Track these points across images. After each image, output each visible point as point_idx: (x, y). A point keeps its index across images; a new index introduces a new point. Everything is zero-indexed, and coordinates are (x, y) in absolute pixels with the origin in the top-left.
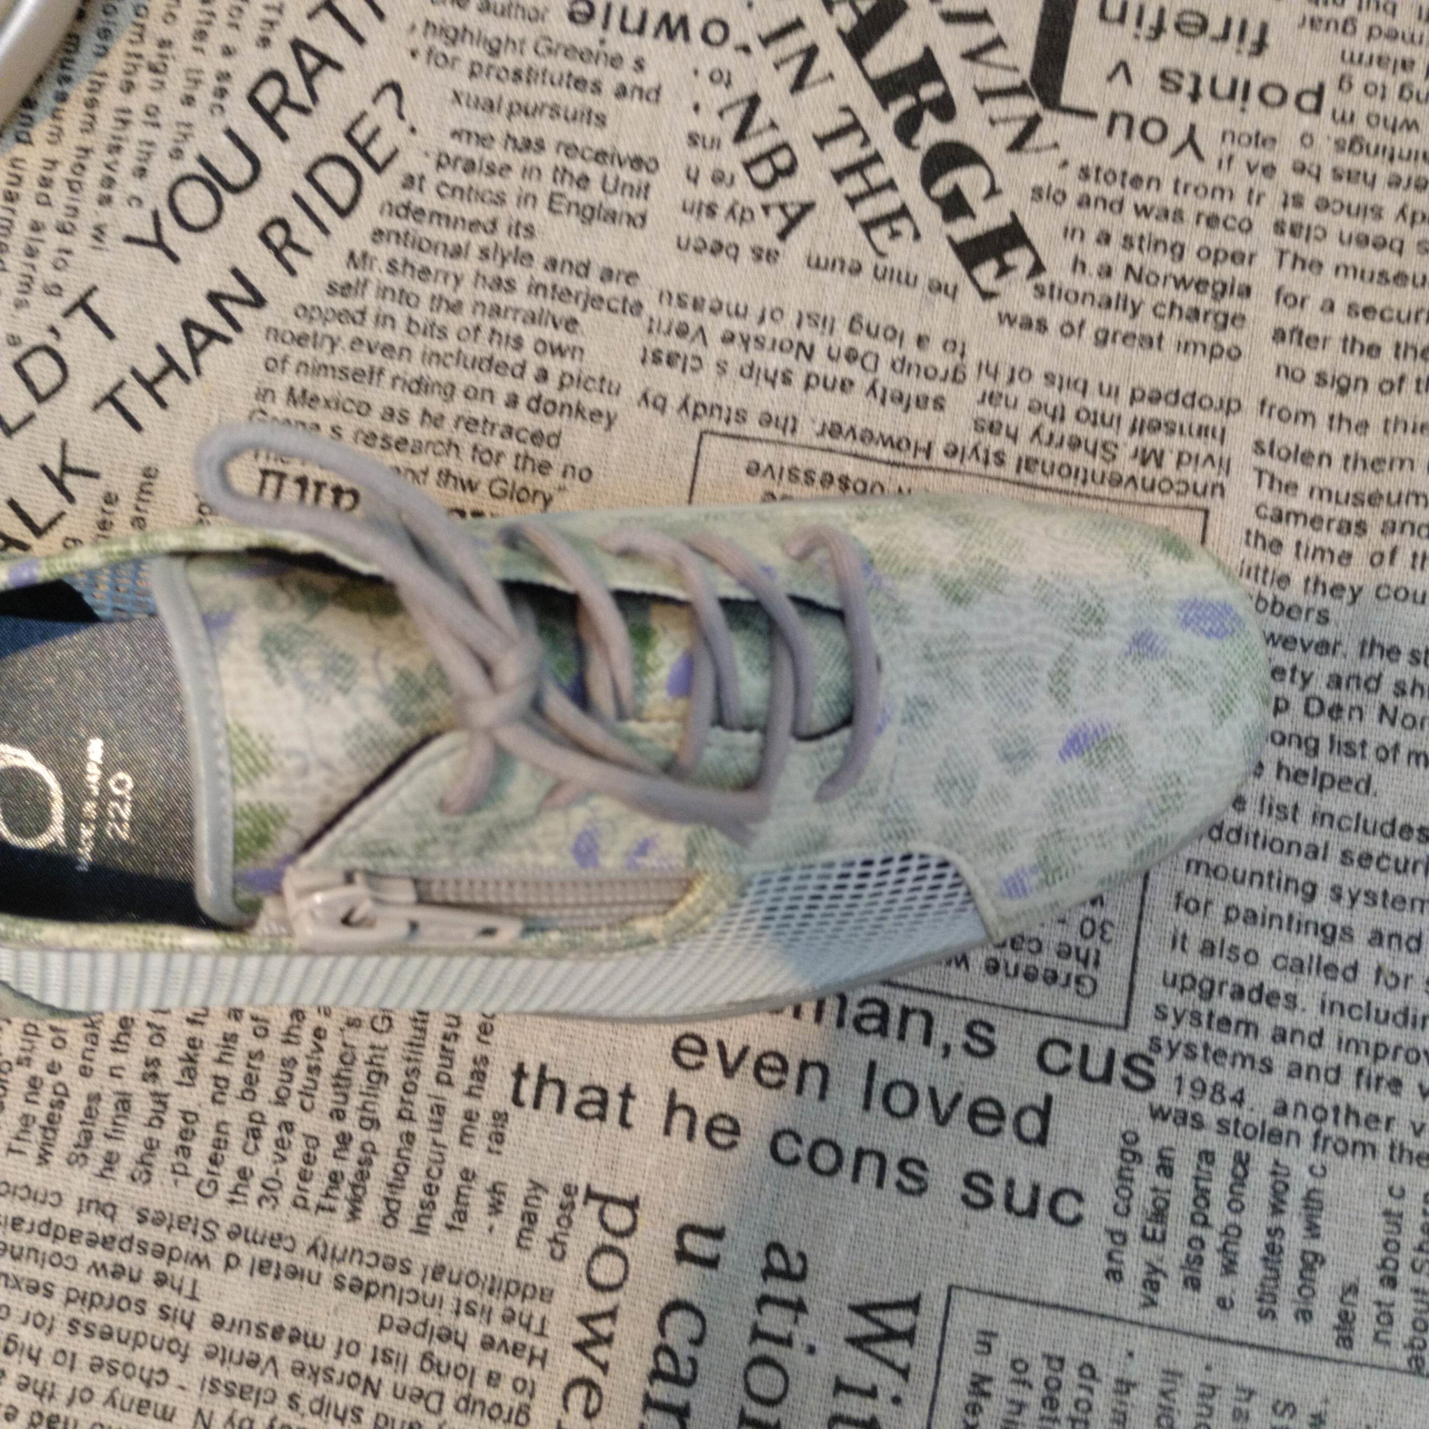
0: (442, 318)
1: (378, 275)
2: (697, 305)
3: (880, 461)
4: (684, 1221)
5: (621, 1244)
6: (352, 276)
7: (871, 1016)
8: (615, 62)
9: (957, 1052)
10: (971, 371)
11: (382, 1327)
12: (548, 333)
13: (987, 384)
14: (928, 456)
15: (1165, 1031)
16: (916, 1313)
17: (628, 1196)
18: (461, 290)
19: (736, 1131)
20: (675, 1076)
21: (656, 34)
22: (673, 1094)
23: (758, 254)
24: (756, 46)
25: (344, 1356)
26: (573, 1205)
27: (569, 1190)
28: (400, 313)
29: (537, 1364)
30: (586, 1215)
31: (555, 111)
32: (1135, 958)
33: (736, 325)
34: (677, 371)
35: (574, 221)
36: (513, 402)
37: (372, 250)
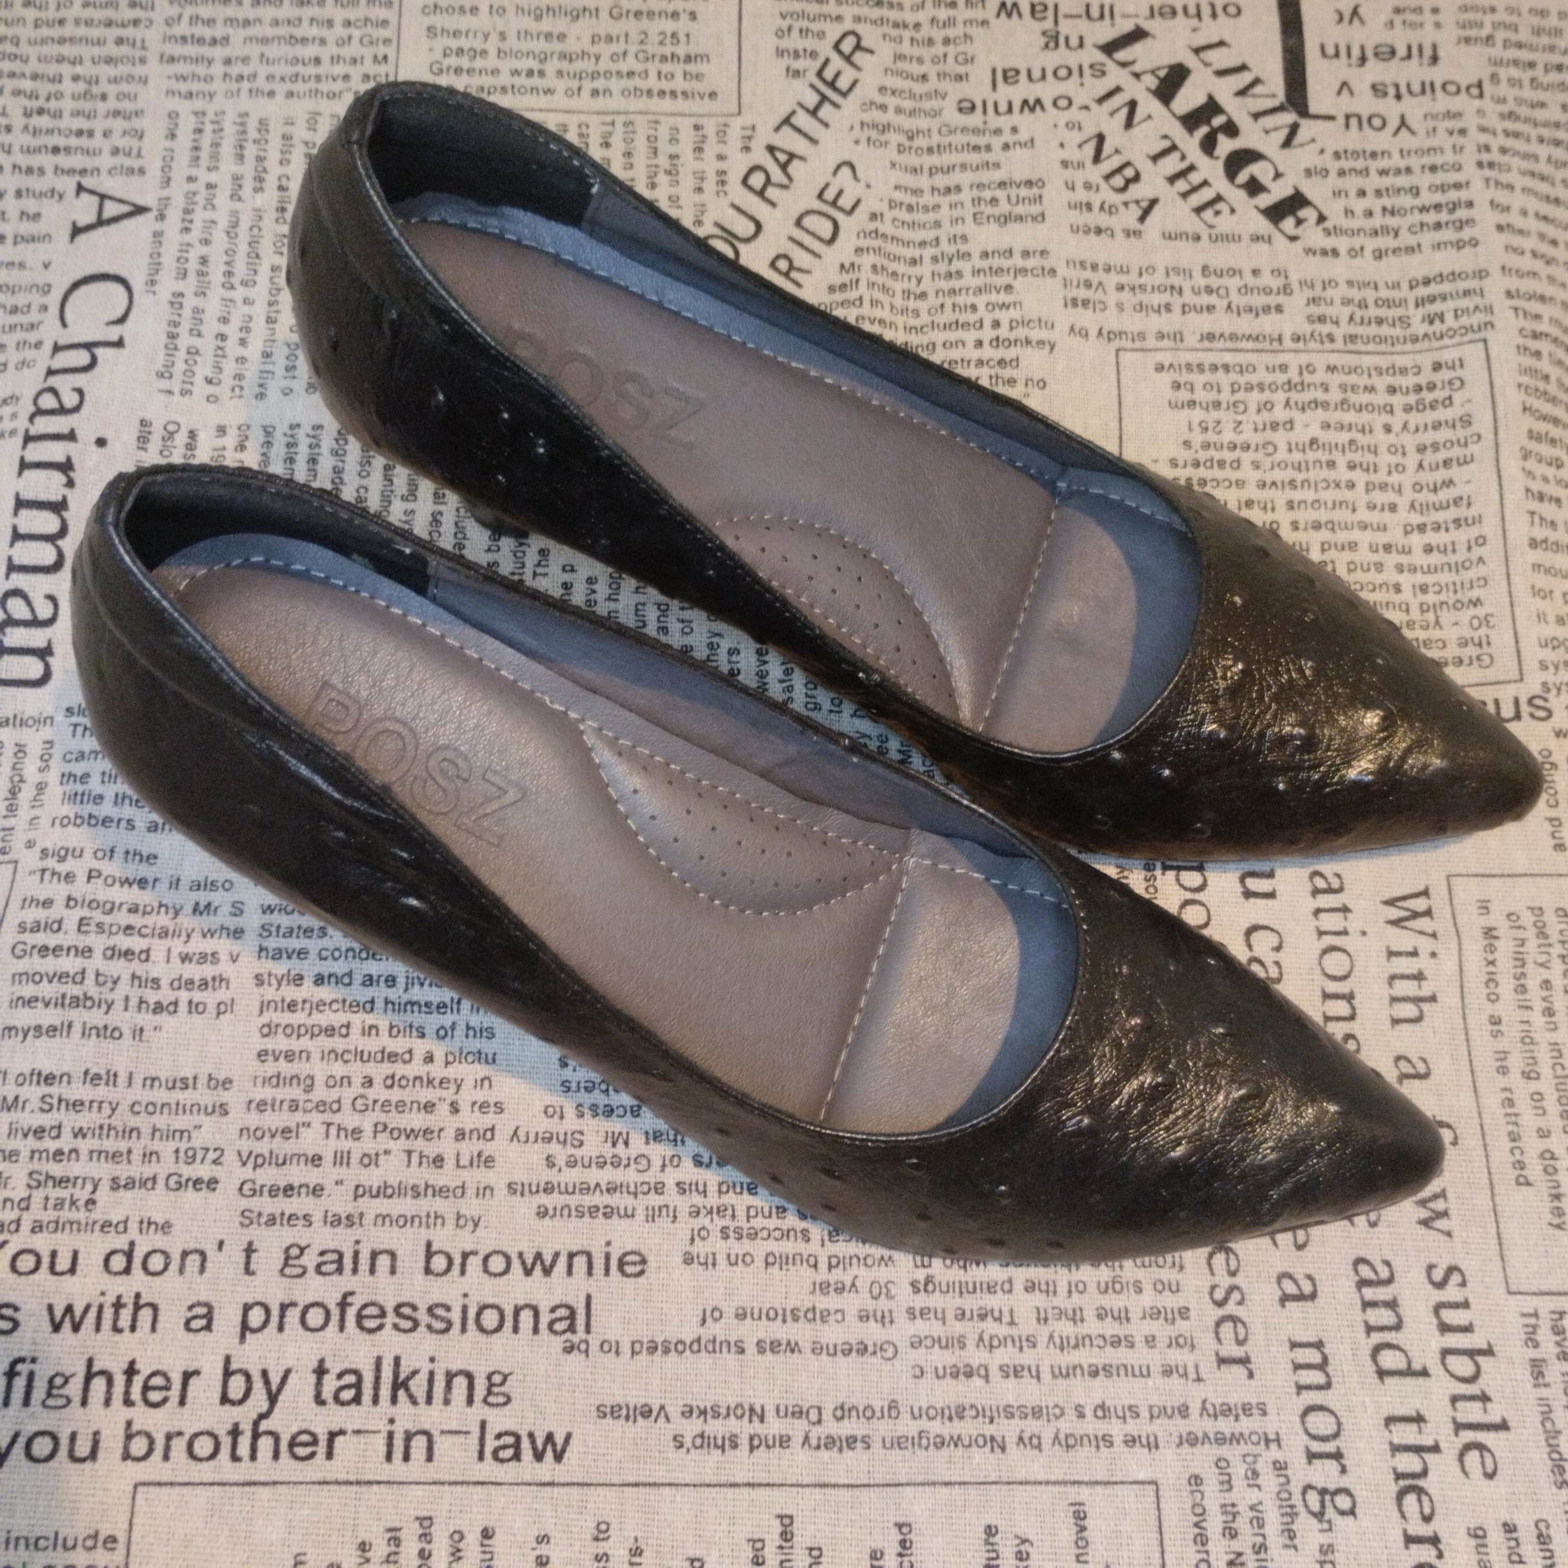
0: (913, 303)
1: (865, 275)
2: (1094, 267)
3: (1247, 351)
5: (1198, 895)
6: (846, 278)
8: (998, 132)
10: (1295, 286)
12: (994, 297)
13: (1308, 293)
14: (1281, 344)
15: (1549, 677)
16: (1429, 899)
18: (923, 285)
21: (1022, 110)
23: (1128, 233)
24: (1094, 106)
26: (1153, 876)
28: (883, 297)
30: (1165, 883)
31: (963, 167)
32: (1516, 634)
33: (1124, 279)
34: (1090, 312)
35: (993, 226)
36: (979, 344)
37: (857, 261)
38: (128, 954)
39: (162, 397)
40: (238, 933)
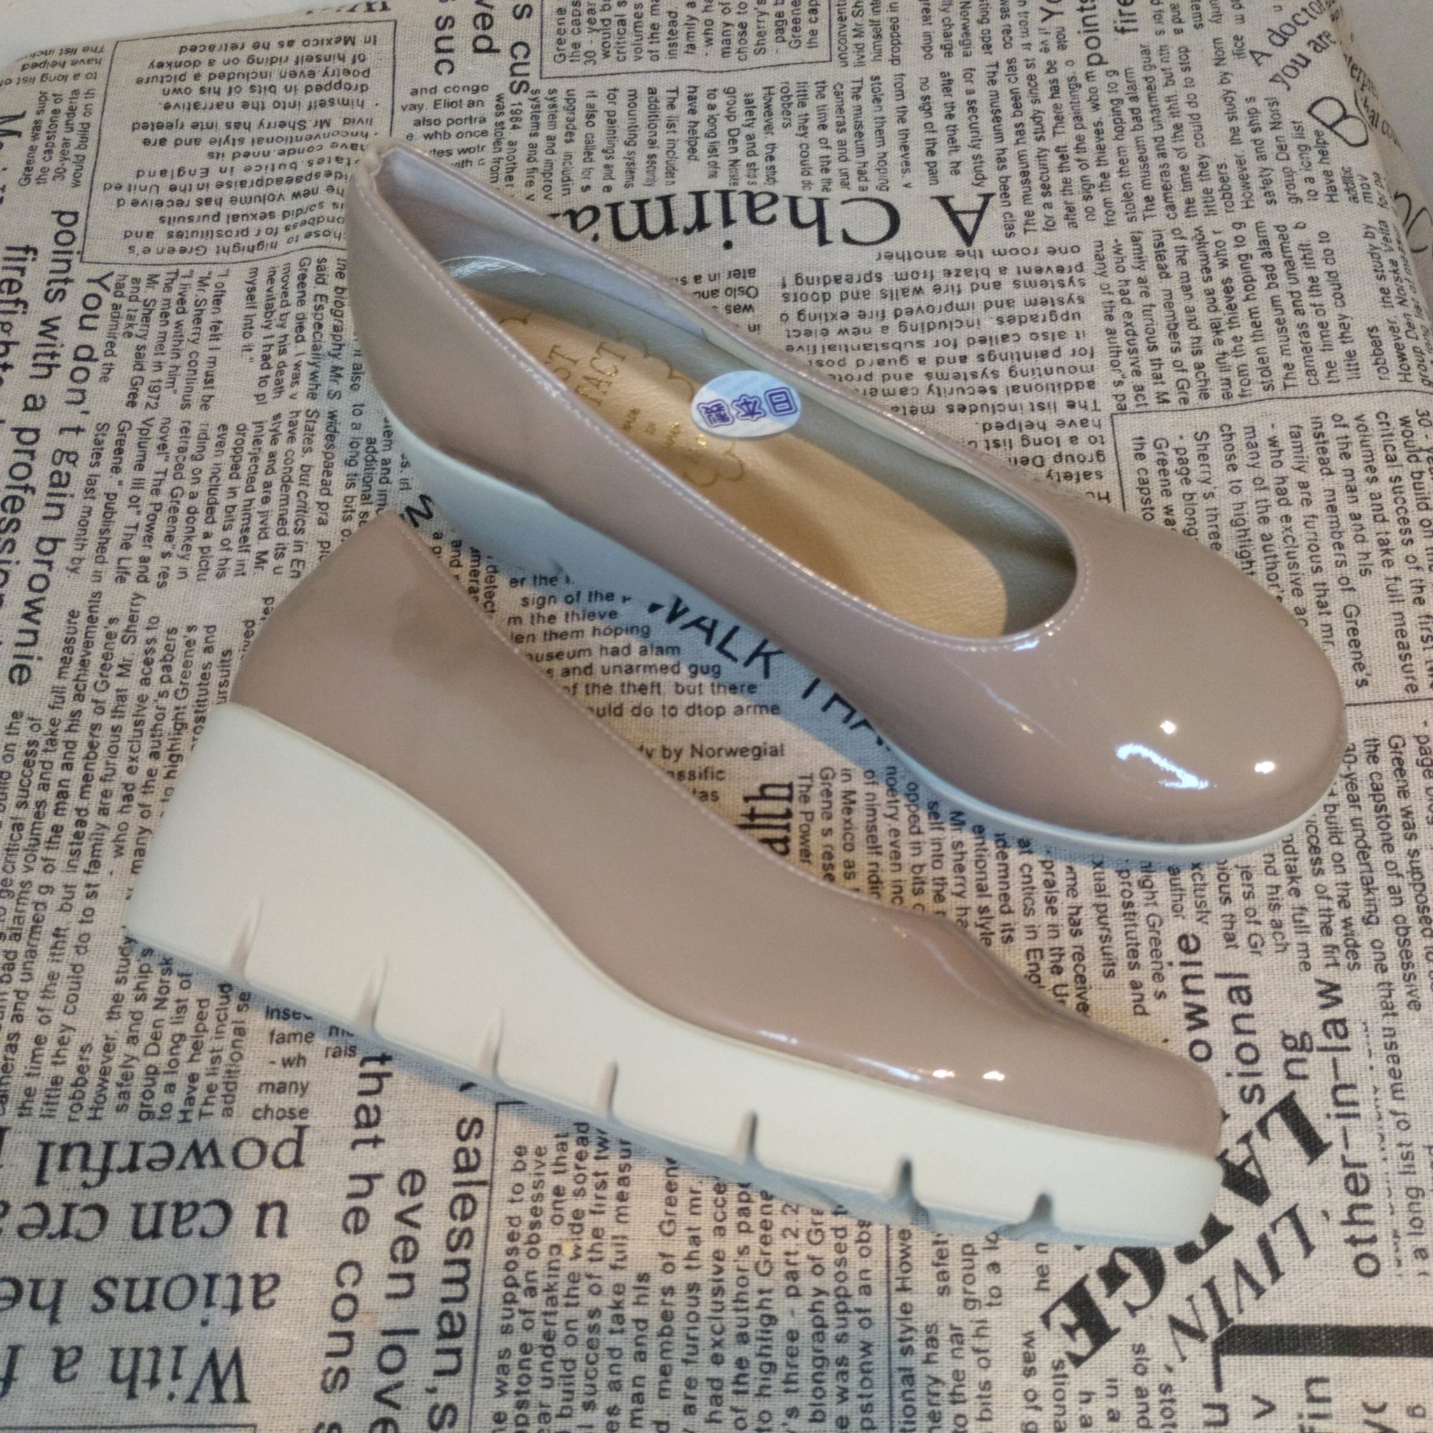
0: (929, 888)
1: (949, 836)
3: (888, 1250)
4: (288, 1203)
5: (269, 1159)
6: (945, 817)
7: (452, 1324)
8: (1158, 976)
9: (432, 1399)
10: (978, 1314)
11: (200, 1001)
13: (968, 1330)
14: (898, 1290)
16: (235, 1402)
17: (303, 1158)
18: (954, 898)
19: (358, 1230)
20: (393, 1175)
21: (1187, 1004)
22: (379, 1176)
25: (179, 980)
26: (293, 1117)
27: (304, 1112)
28: (926, 856)
29: (181, 1117)
30: (286, 1130)
31: (1105, 939)
35: (1025, 969)
37: (968, 828)
38: (300, 328)
39: (779, 280)
40: (312, 395)
